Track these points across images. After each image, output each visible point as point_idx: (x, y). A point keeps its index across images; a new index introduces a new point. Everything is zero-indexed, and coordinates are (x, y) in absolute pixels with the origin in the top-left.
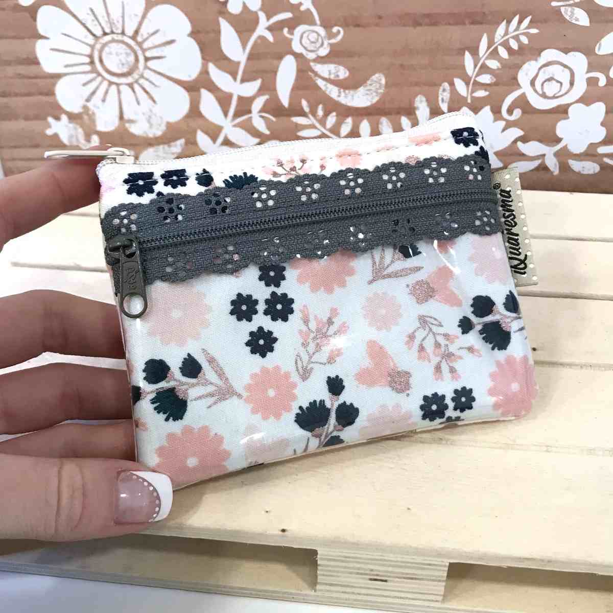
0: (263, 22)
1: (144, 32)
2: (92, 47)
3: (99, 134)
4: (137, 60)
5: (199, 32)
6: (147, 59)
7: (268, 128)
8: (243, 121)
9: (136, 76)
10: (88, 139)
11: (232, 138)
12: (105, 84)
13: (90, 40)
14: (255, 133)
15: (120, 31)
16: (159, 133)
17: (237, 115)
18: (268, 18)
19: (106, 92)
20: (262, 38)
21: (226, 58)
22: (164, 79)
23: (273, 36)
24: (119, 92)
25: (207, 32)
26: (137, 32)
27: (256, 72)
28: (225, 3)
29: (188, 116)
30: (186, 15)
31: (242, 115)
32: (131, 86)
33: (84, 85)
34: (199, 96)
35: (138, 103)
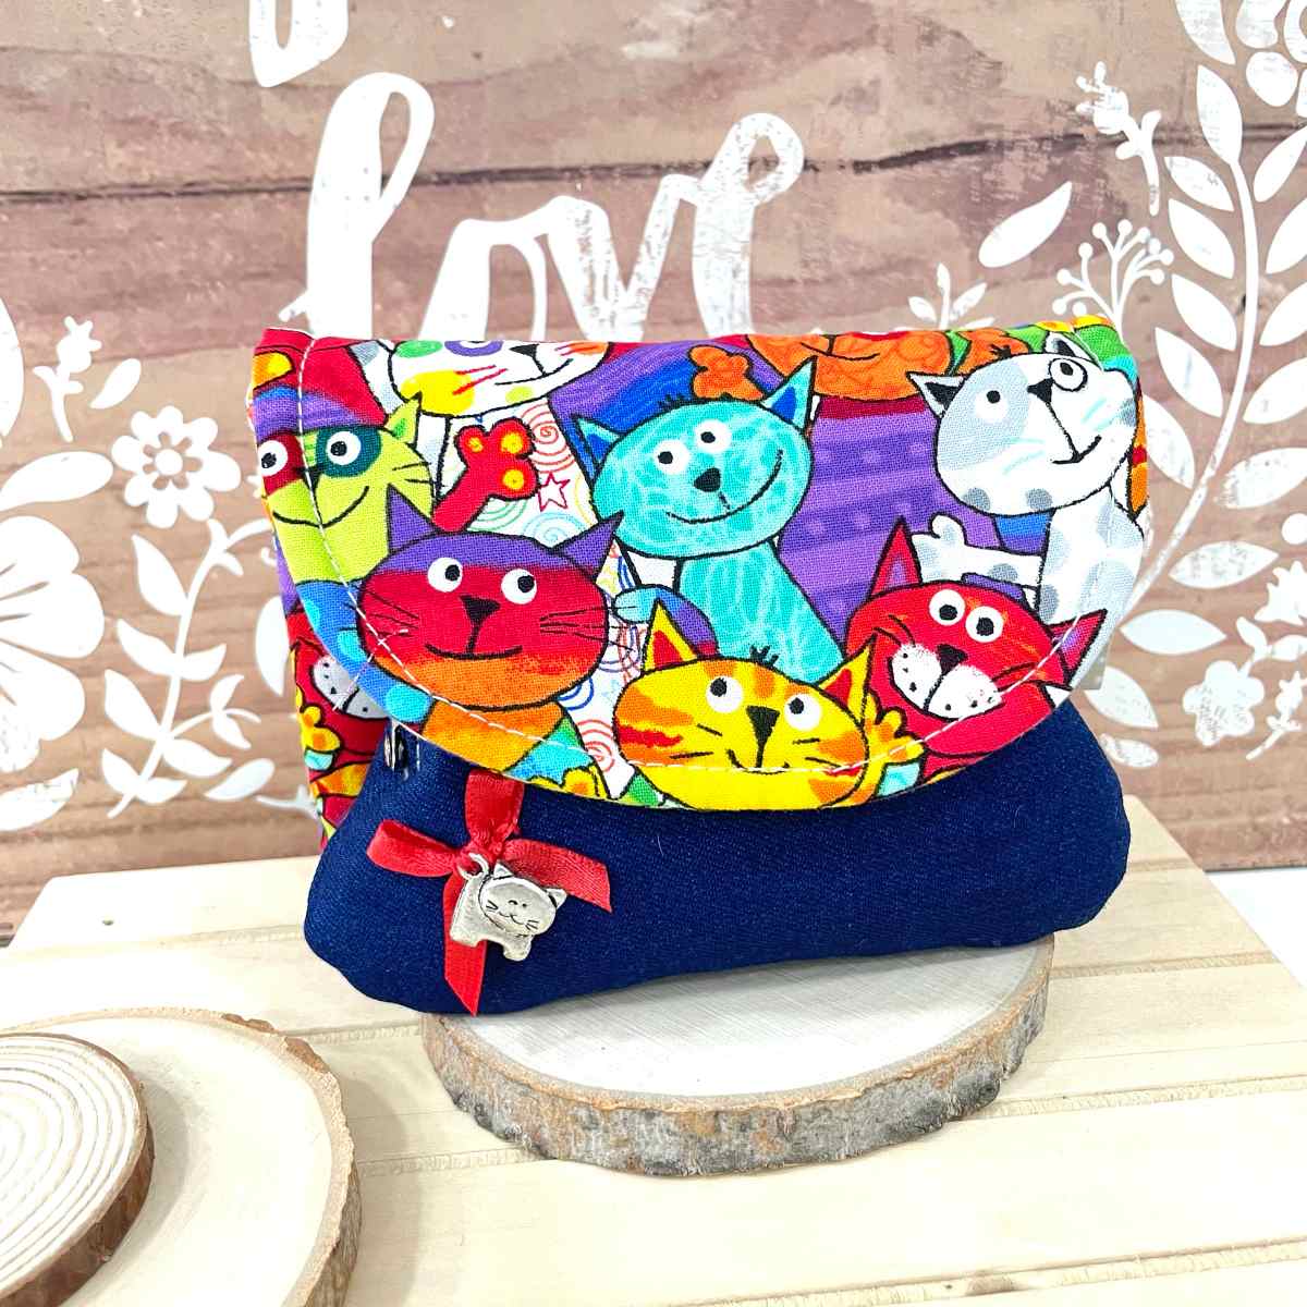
0: (220, 540)
5: (93, 564)
7: (247, 738)
8: (197, 726)
11: (175, 763)
14: (219, 748)
16: (22, 762)
17: (180, 717)
18: (229, 532)
20: (218, 569)
21: (150, 610)
23: (241, 562)
25: (112, 565)
27: (213, 631)
28: (142, 508)
29: (79, 726)
30: (67, 533)
31: (194, 715)
34: (104, 686)
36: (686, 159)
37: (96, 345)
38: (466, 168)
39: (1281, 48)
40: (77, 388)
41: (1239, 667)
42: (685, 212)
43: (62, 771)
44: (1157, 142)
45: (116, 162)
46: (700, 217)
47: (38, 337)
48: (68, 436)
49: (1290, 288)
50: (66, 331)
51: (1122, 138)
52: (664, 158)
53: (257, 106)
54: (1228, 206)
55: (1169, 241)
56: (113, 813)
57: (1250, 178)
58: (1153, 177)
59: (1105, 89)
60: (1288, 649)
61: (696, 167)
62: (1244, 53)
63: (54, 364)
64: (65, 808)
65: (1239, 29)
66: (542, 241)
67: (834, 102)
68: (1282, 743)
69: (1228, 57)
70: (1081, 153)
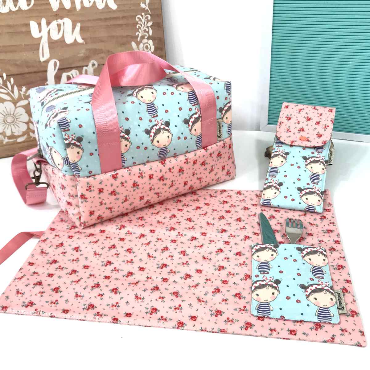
1: (15, 113)
2: (4, 118)
3: (7, 136)
4: (14, 119)
5: (27, 112)
6: (16, 119)
9: (14, 122)
10: (4, 138)
12: (8, 125)
13: (4, 117)
15: (9, 113)
16: (21, 134)
19: (8, 127)
22: (21, 123)
24: (11, 127)
26: (14, 113)
29: (27, 130)
30: (24, 109)
32: (13, 125)
33: (3, 126)
34: (29, 125)
35: (15, 128)
36: (85, 65)
37: (26, 89)
38: (63, 67)
40: (24, 93)
42: (86, 71)
43: (25, 134)
45: (26, 70)
46: (88, 71)
47: (20, 88)
48: (23, 98)
50: (22, 87)
52: (83, 65)
53: (41, 64)
56: (31, 139)
61: (87, 66)
63: (21, 91)
64: (26, 139)
65: (139, 49)
66: (72, 74)
67: (100, 59)
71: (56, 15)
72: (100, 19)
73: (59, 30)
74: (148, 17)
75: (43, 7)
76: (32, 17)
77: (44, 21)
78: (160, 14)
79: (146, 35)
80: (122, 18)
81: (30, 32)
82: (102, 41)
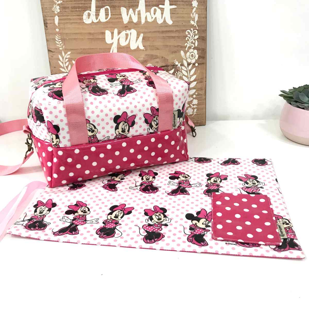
39: (190, 58)
41: (191, 108)
44: (180, 65)
49: (192, 76)
51: (178, 65)
54: (186, 70)
55: (182, 73)
57: (188, 68)
58: (180, 68)
59: (176, 61)
60: (195, 106)
62: (187, 58)
65: (186, 56)
67: (155, 63)
68: (195, 115)
69: (185, 59)
70: (175, 66)
71: (126, 27)
72: (159, 32)
73: (127, 39)
74: (195, 32)
75: (117, 20)
76: (107, 27)
77: (116, 31)
78: (205, 30)
79: (193, 46)
80: (175, 31)
81: (105, 38)
82: (158, 49)
